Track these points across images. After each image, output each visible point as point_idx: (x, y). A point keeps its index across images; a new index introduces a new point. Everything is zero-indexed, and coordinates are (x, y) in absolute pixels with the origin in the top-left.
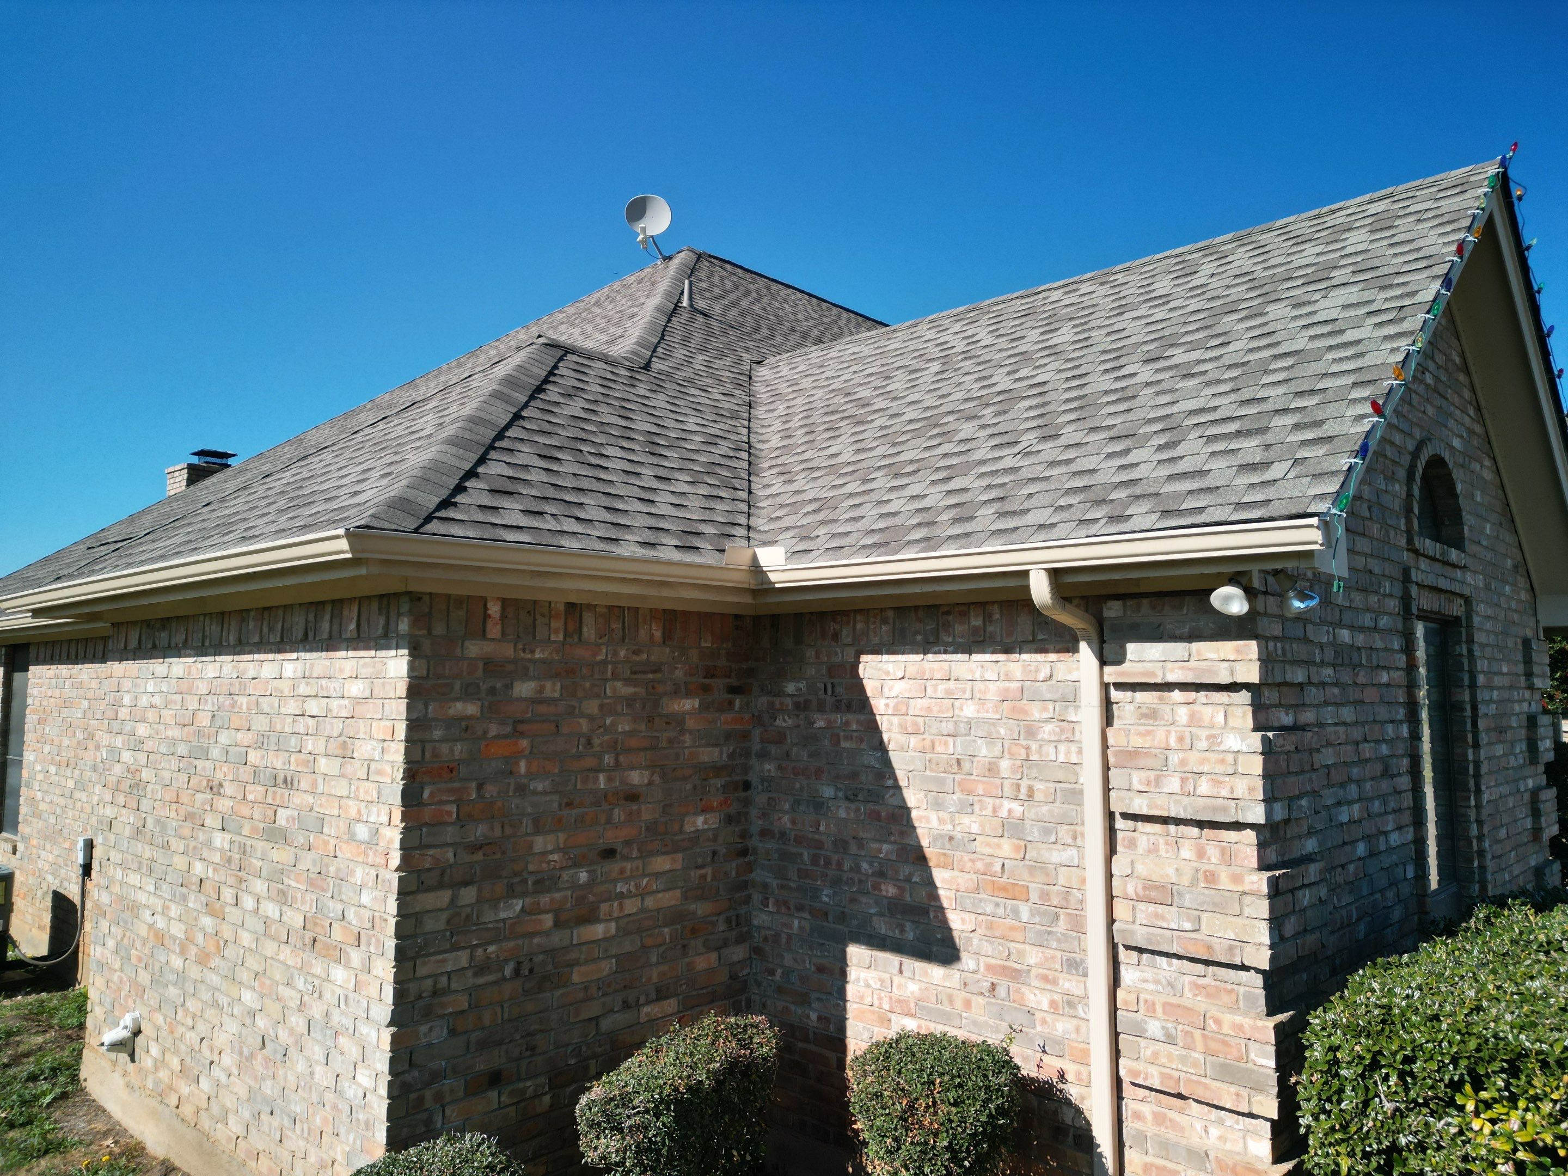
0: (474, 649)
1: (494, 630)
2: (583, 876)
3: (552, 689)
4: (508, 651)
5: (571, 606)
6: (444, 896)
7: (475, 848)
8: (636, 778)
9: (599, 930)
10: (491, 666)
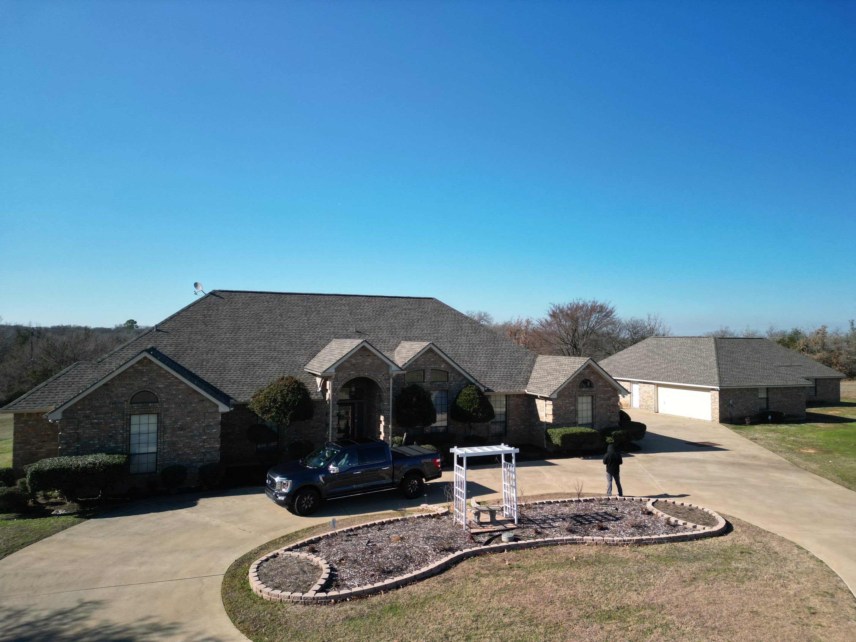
0: (22, 419)
1: (25, 416)
2: (40, 444)
3: (35, 422)
4: (28, 418)
5: (37, 413)
6: (19, 445)
7: (23, 440)
8: (49, 433)
9: (43, 450)
10: (26, 420)
